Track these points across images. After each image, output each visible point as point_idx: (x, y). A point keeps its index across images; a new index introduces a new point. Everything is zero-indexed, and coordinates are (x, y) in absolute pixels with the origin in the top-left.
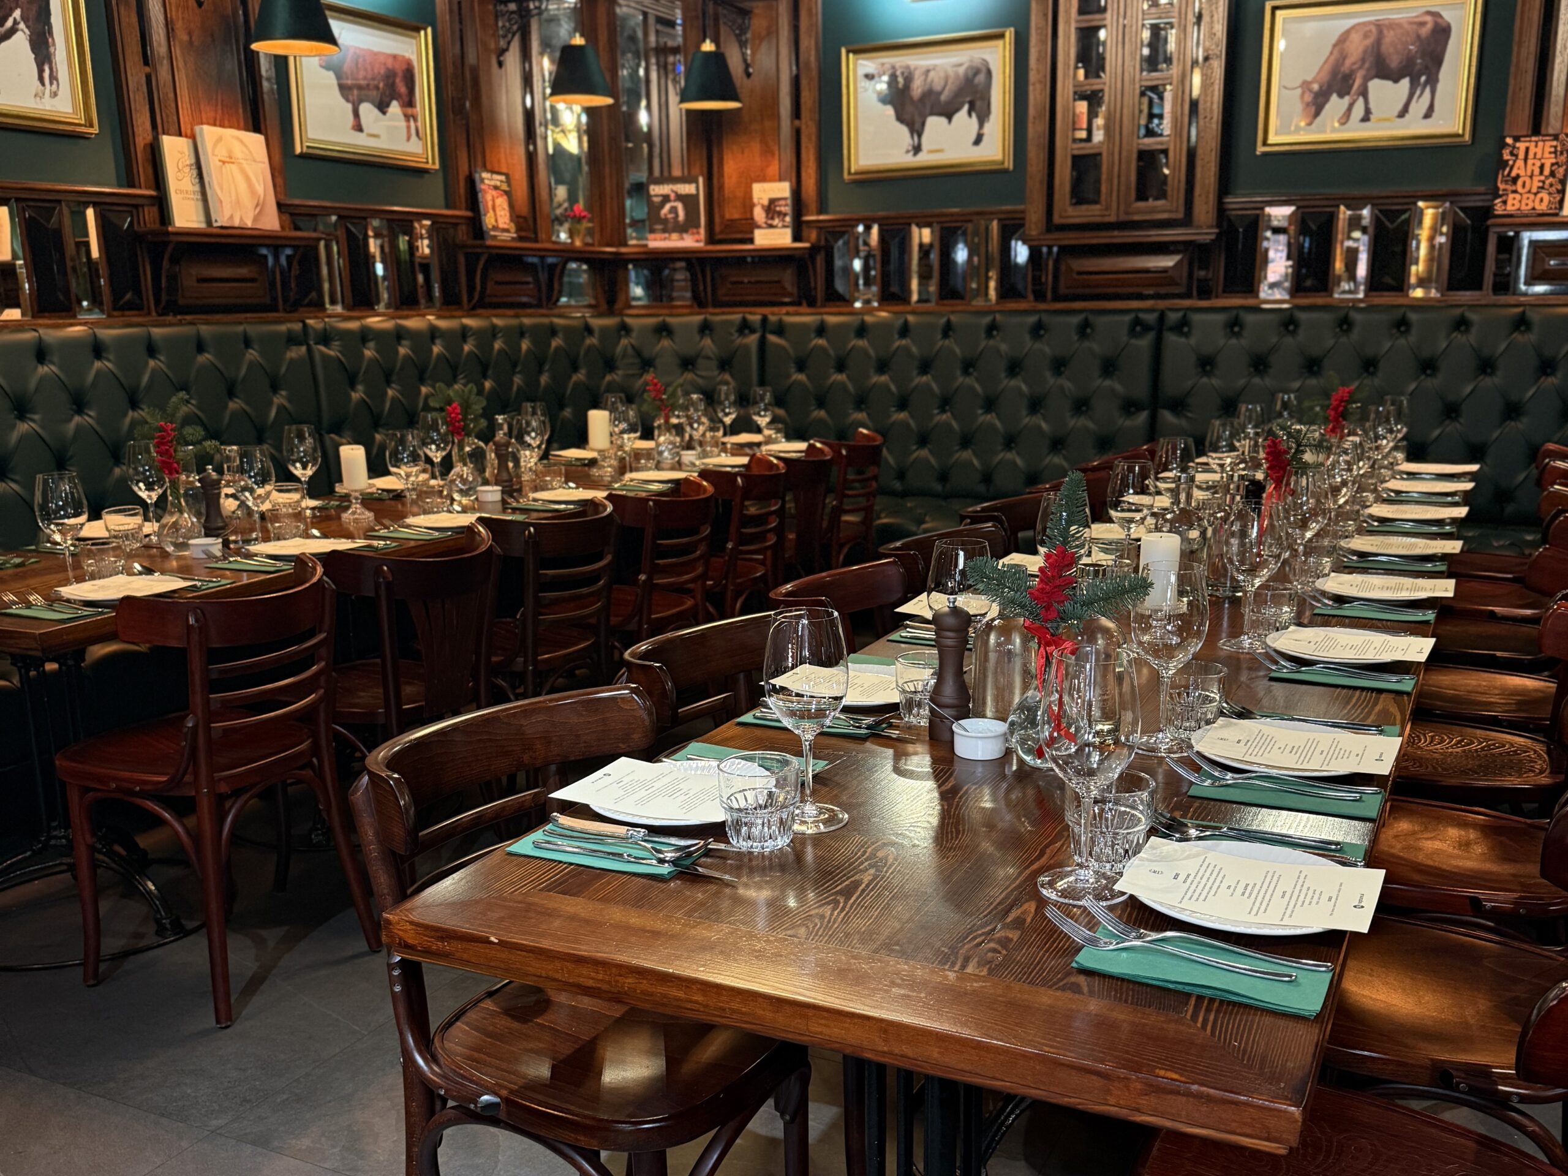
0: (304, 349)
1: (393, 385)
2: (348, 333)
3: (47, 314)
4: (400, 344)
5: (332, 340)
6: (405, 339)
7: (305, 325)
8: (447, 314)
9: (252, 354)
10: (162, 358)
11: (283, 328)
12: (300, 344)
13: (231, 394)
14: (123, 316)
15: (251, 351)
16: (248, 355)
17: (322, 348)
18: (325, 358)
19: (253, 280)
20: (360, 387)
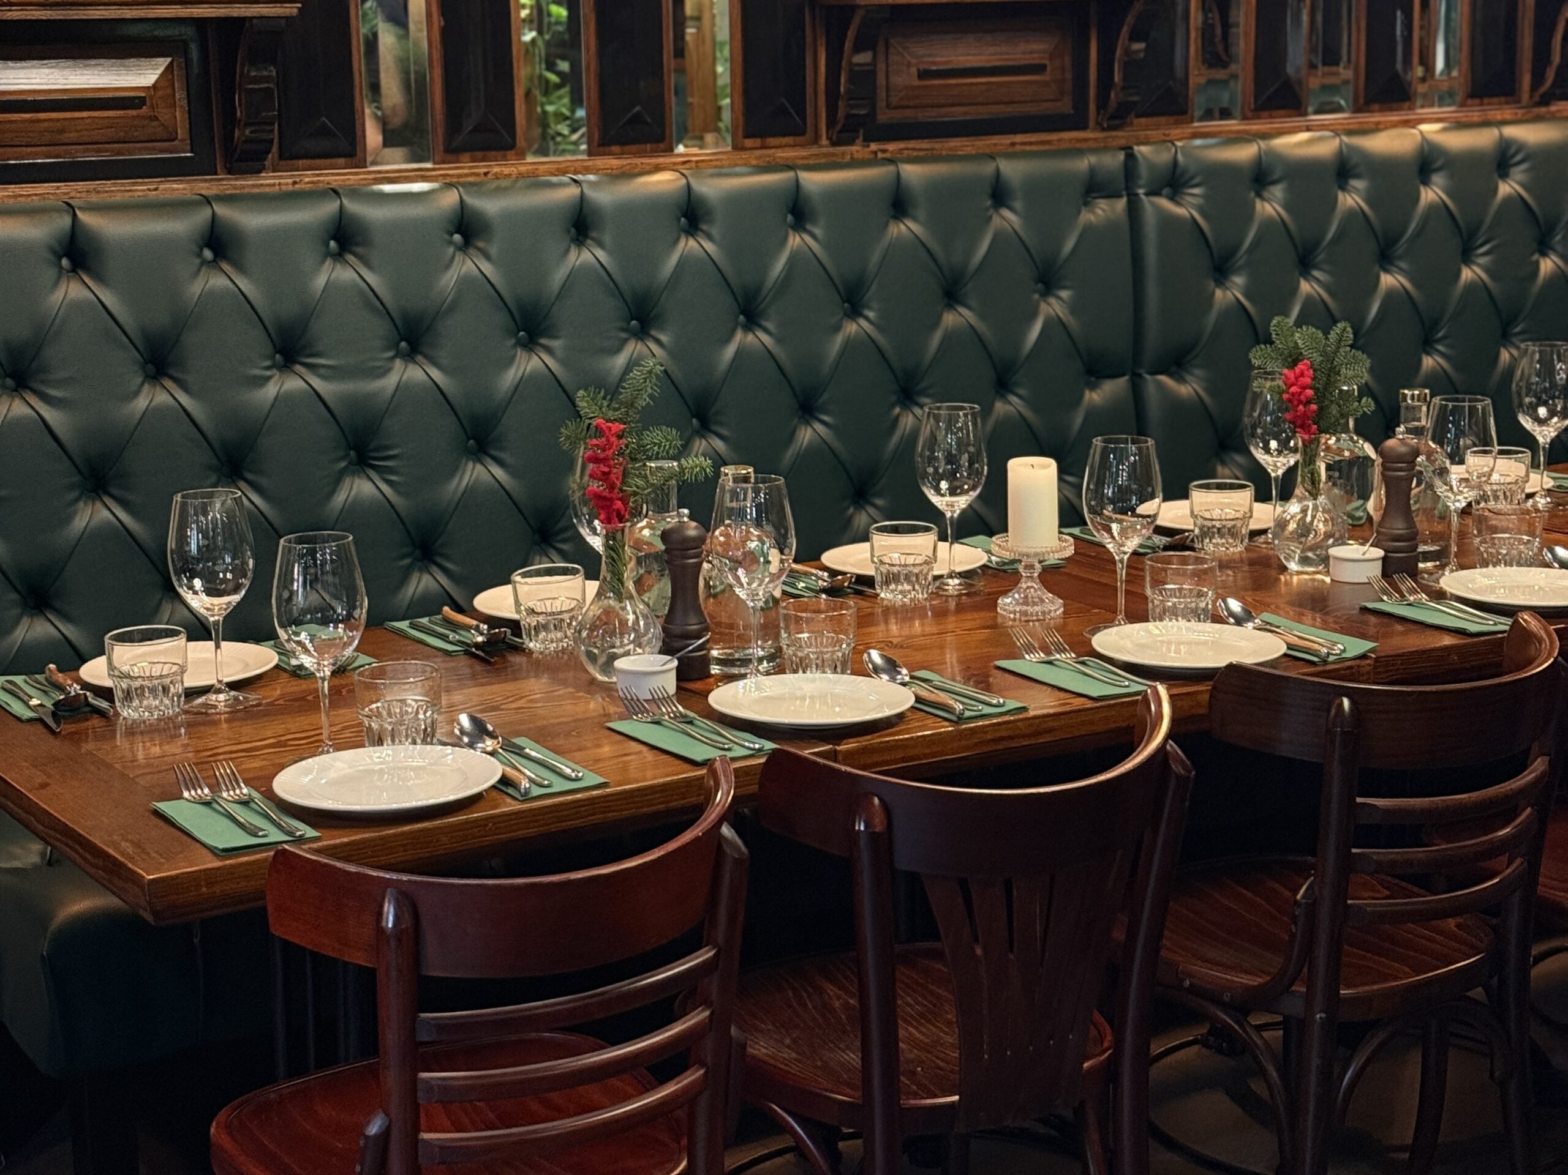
0: (1121, 204)
1: (1316, 273)
2: (1229, 170)
3: (615, 149)
4: (1343, 188)
5: (1188, 184)
6: (1357, 176)
7: (1130, 156)
8: (1475, 116)
9: (1009, 219)
10: (817, 231)
11: (1083, 164)
12: (1114, 195)
13: (952, 296)
14: (763, 147)
15: (1006, 213)
16: (996, 221)
17: (1165, 203)
18: (1168, 222)
19: (1039, 69)
20: (1239, 280)
